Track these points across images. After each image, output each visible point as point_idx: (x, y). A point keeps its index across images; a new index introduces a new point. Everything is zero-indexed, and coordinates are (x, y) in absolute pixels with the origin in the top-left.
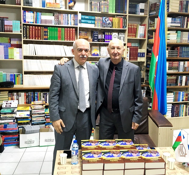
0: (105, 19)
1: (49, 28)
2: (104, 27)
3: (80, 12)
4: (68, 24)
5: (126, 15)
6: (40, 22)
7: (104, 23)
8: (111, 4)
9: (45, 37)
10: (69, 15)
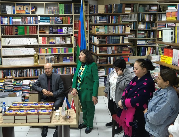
0: (57, 19)
1: (18, 27)
2: (57, 24)
3: (39, 15)
4: (31, 23)
5: (73, 15)
6: (12, 23)
7: (57, 21)
8: (61, 9)
9: (16, 33)
10: (32, 17)
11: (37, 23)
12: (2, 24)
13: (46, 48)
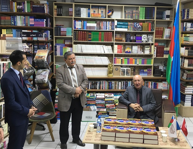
0: (136, 24)
1: (92, 32)
2: (135, 31)
3: (116, 20)
4: (107, 29)
5: (154, 21)
6: (86, 28)
7: (135, 27)
8: (141, 13)
9: (89, 39)
10: (108, 22)
11: (114, 29)
12: (76, 28)
13: (122, 58)
